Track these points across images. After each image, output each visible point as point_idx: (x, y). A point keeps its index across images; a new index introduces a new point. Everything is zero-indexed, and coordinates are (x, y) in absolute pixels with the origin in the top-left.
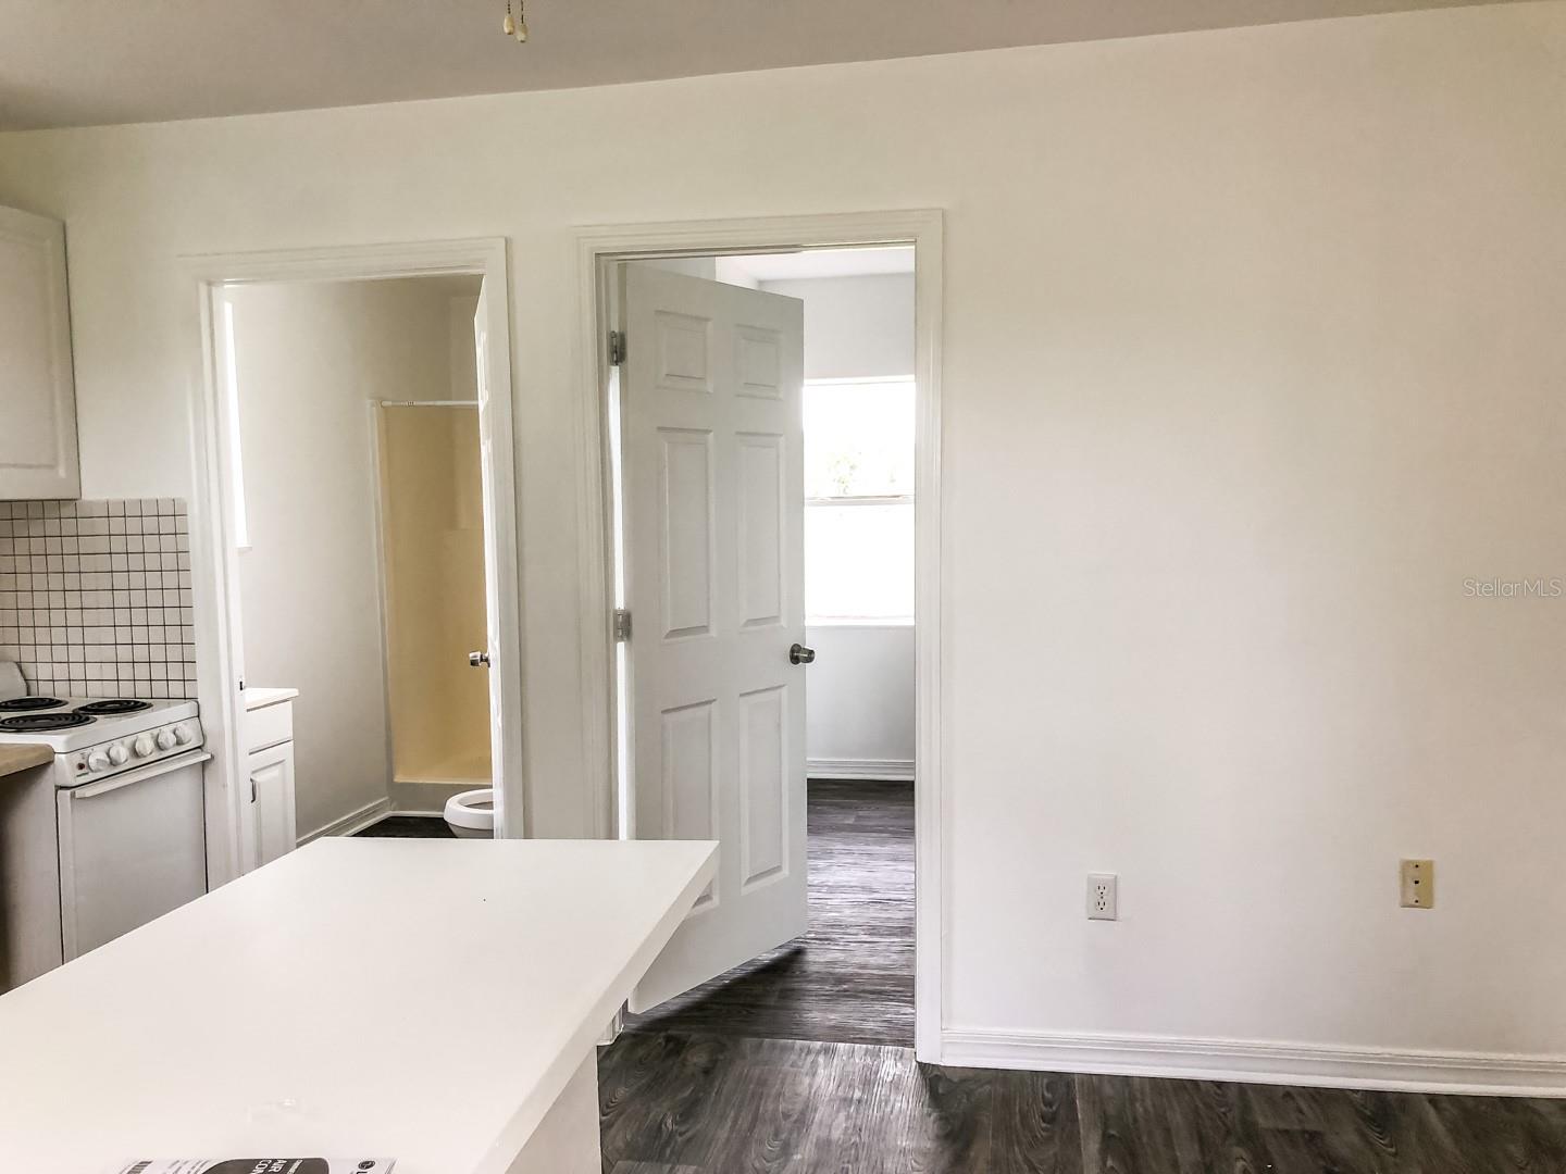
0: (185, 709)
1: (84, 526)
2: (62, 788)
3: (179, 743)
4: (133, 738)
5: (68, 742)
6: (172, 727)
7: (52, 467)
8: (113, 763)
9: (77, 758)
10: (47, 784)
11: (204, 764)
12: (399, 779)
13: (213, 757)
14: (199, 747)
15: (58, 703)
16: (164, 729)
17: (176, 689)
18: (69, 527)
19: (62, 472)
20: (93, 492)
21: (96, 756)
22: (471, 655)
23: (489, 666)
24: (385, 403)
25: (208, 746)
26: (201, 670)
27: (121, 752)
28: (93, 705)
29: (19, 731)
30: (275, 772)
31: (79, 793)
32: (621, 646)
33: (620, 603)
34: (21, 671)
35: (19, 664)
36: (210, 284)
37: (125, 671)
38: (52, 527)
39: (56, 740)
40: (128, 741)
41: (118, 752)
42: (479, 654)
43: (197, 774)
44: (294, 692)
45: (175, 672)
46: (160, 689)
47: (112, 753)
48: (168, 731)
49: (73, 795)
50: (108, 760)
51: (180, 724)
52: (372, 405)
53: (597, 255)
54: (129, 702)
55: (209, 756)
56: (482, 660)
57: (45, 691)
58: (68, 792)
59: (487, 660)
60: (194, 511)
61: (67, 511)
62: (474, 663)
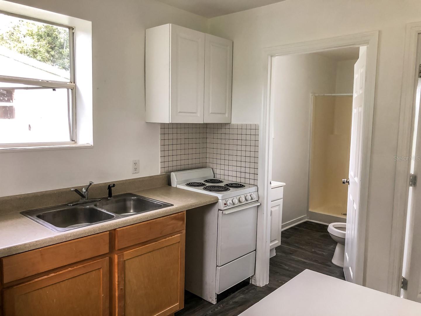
0: (254, 189)
1: (231, 131)
2: (220, 210)
3: (252, 199)
4: (239, 196)
5: (222, 197)
6: (250, 194)
7: (225, 114)
8: (234, 204)
9: (224, 202)
10: (216, 208)
11: (258, 206)
12: (310, 210)
13: (261, 204)
14: (257, 201)
15: (221, 182)
16: (248, 194)
17: (252, 182)
18: (227, 131)
19: (227, 115)
20: (234, 122)
21: (229, 202)
22: (343, 180)
23: (349, 184)
24: (316, 95)
25: (260, 201)
26: (259, 177)
27: (236, 201)
28: (229, 184)
29: (210, 191)
30: (277, 208)
31: (224, 212)
32: (411, 188)
33: (412, 172)
34: (213, 170)
35: (212, 169)
36: (272, 56)
37: (239, 174)
38: (223, 131)
39: (219, 195)
40: (238, 197)
41: (235, 201)
42: (346, 180)
43: (256, 209)
44: (284, 184)
45: (252, 176)
46: (247, 181)
47: (234, 201)
48: (249, 195)
49: (222, 213)
50: (232, 203)
51: (252, 193)
52: (312, 96)
53: (419, 34)
54: (239, 184)
55: (259, 204)
56: (346, 182)
57: (218, 177)
58: (221, 212)
59: (348, 182)
60: (261, 128)
61: (227, 127)
62: (344, 183)
